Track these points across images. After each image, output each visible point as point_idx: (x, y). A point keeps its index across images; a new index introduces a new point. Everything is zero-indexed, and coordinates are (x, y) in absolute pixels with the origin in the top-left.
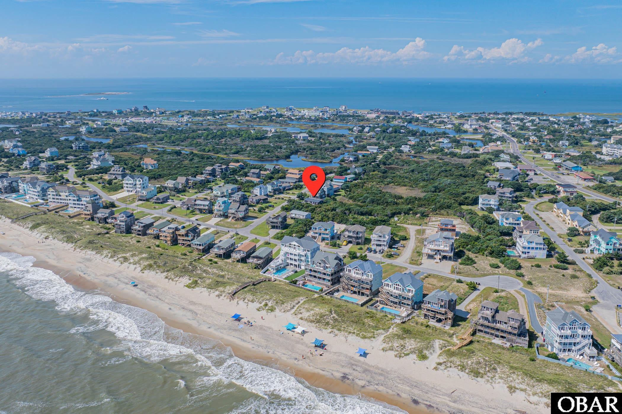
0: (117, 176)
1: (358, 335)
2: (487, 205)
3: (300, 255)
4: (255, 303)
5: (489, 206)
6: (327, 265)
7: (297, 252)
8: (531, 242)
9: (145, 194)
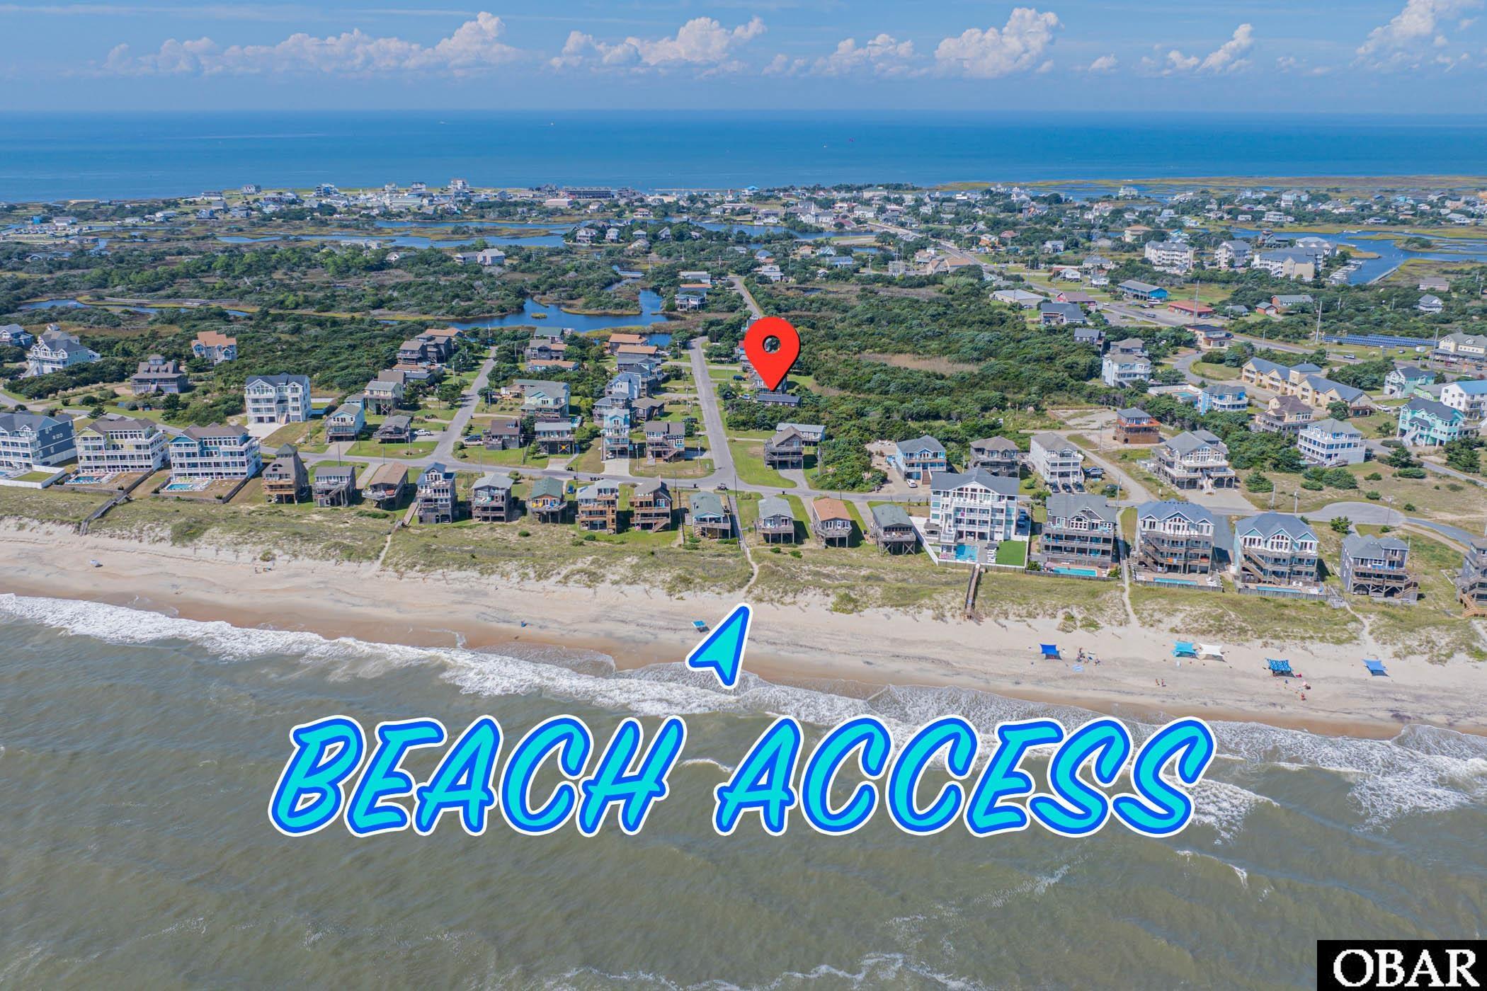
0: (163, 385)
1: (1322, 639)
2: (1129, 375)
3: (995, 511)
4: (1039, 617)
5: (1132, 378)
6: (1095, 521)
7: (988, 503)
8: (1338, 435)
9: (348, 420)
